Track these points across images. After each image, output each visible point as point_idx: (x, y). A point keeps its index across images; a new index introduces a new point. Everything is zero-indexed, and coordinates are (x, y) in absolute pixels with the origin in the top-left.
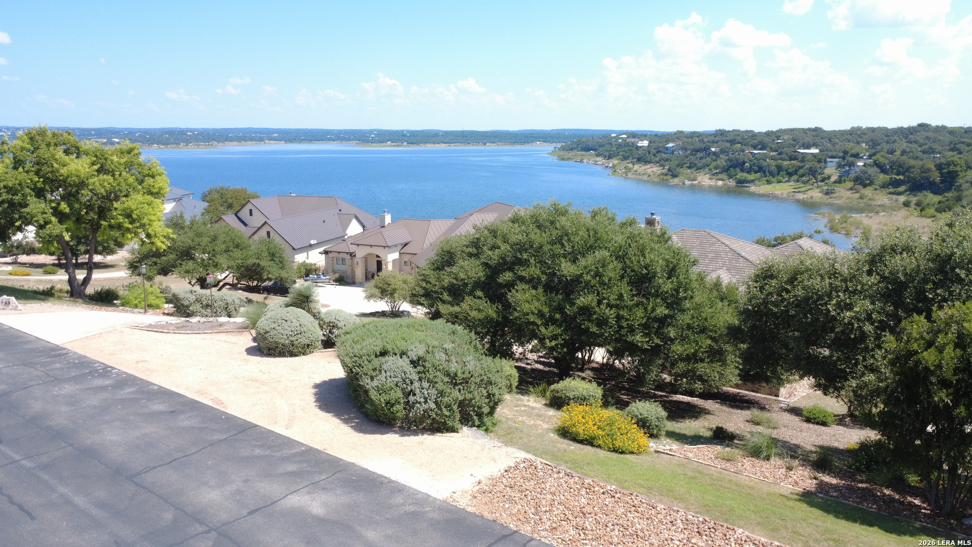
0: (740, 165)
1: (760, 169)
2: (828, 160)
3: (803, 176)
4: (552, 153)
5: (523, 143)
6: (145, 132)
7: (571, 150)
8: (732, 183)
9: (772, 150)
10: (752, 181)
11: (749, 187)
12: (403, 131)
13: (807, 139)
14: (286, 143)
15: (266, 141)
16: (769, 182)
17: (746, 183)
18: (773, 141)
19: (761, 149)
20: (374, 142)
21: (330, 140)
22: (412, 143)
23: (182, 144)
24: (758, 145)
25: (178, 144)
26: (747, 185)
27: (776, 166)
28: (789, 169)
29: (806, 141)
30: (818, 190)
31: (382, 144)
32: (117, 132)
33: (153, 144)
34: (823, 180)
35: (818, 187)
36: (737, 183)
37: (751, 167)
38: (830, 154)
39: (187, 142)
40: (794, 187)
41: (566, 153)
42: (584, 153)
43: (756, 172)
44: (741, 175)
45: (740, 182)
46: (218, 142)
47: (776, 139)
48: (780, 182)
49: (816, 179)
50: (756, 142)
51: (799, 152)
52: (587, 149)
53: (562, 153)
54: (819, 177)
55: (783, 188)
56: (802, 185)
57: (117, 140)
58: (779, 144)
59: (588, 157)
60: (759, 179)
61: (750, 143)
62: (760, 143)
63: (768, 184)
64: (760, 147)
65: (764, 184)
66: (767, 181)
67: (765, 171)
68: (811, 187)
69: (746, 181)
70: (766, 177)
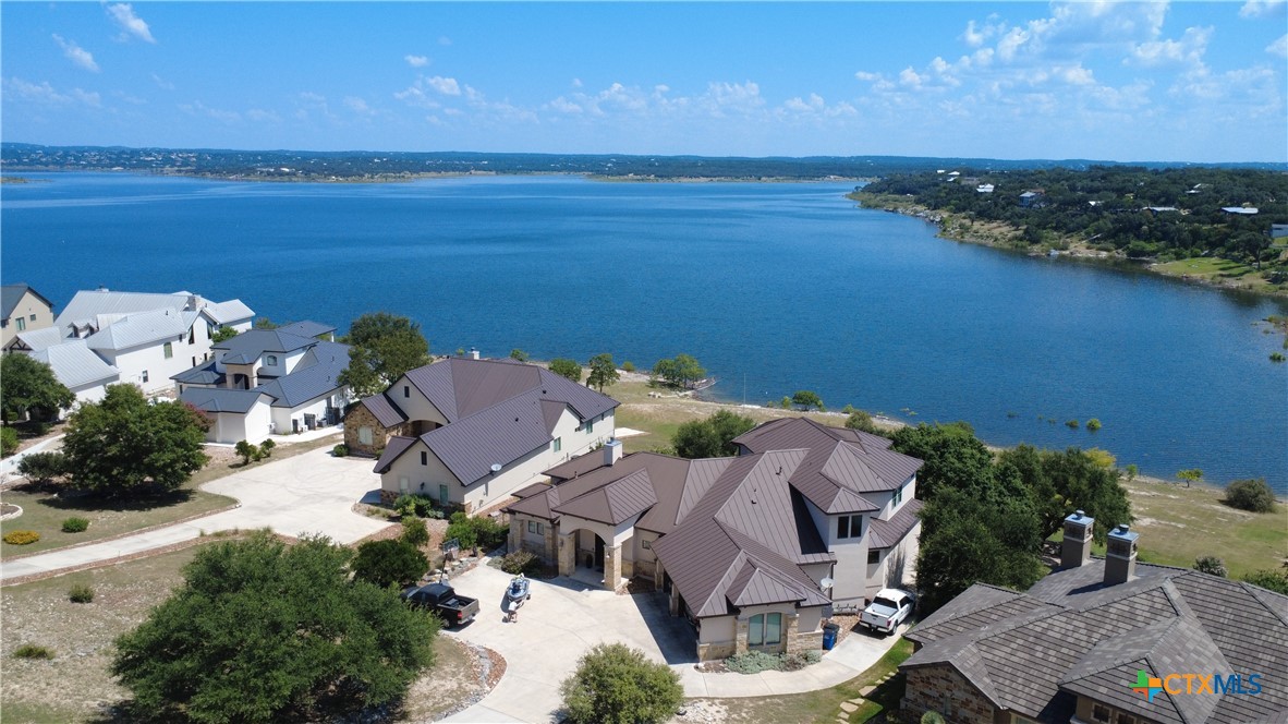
0: (1133, 228)
1: (1165, 236)
2: (1274, 226)
3: (1234, 248)
5: (812, 177)
7: (880, 192)
8: (1121, 255)
9: (1182, 205)
10: (1153, 253)
11: (1148, 262)
12: (649, 158)
13: (1238, 191)
14: (497, 174)
15: (473, 172)
16: (1179, 257)
17: (1144, 256)
18: (1184, 190)
19: (1164, 204)
20: (612, 175)
21: (554, 169)
22: (661, 176)
23: (366, 175)
24: (1160, 197)
26: (1144, 258)
27: (1190, 231)
28: (1210, 236)
29: (1235, 193)
30: (1259, 274)
32: (290, 157)
33: (330, 175)
34: (1266, 258)
35: (1259, 269)
36: (1129, 255)
37: (1150, 231)
38: (1277, 216)
39: (373, 172)
40: (1221, 266)
41: (872, 196)
42: (897, 196)
43: (1158, 240)
44: (1134, 244)
45: (1133, 253)
47: (1187, 187)
48: (1195, 256)
49: (1255, 256)
50: (1156, 192)
51: (1226, 212)
52: (903, 191)
53: (866, 195)
54: (1262, 253)
55: (1203, 268)
56: (1233, 265)
57: (287, 170)
58: (1194, 198)
59: (905, 203)
60: (1163, 251)
61: (1148, 194)
62: (1164, 194)
63: (1177, 259)
64: (1163, 200)
65: (1171, 260)
66: (1176, 254)
67: (1173, 238)
68: (1247, 268)
69: (1143, 253)
70: (1174, 247)
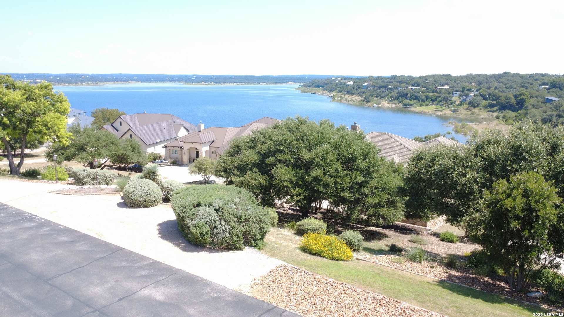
0: (405, 95)
1: (416, 98)
2: (454, 92)
3: (440, 101)
4: (298, 89)
5: (281, 83)
6: (57, 76)
7: (309, 87)
8: (400, 106)
9: (423, 87)
10: (412, 105)
11: (410, 108)
12: (211, 76)
13: (443, 81)
14: (142, 82)
15: (130, 82)
16: (421, 105)
17: (409, 106)
18: (424, 82)
19: (417, 86)
20: (194, 82)
21: (168, 81)
22: (217, 83)
23: (79, 83)
24: (415, 84)
25: (77, 83)
26: (409, 107)
27: (425, 96)
28: (432, 97)
29: (442, 82)
30: (448, 110)
31: (199, 83)
32: (39, 76)
33: (61, 83)
34: (451, 104)
35: (449, 108)
36: (403, 105)
37: (411, 96)
38: (455, 89)
39: (82, 82)
40: (435, 108)
41: (306, 88)
42: (316, 88)
43: (414, 100)
44: (406, 101)
45: (405, 105)
46: (101, 82)
47: (425, 80)
48: (427, 105)
49: (448, 103)
50: (414, 82)
51: (438, 88)
52: (318, 86)
53: (304, 88)
54: (449, 102)
55: (429, 109)
56: (440, 107)
57: (39, 81)
58: (427, 84)
59: (319, 91)
60: (415, 104)
61: (411, 83)
62: (416, 83)
63: (421, 106)
64: (416, 85)
65: (418, 106)
66: (420, 104)
67: (419, 99)
68: (444, 108)
69: (408, 105)
70: (419, 102)
